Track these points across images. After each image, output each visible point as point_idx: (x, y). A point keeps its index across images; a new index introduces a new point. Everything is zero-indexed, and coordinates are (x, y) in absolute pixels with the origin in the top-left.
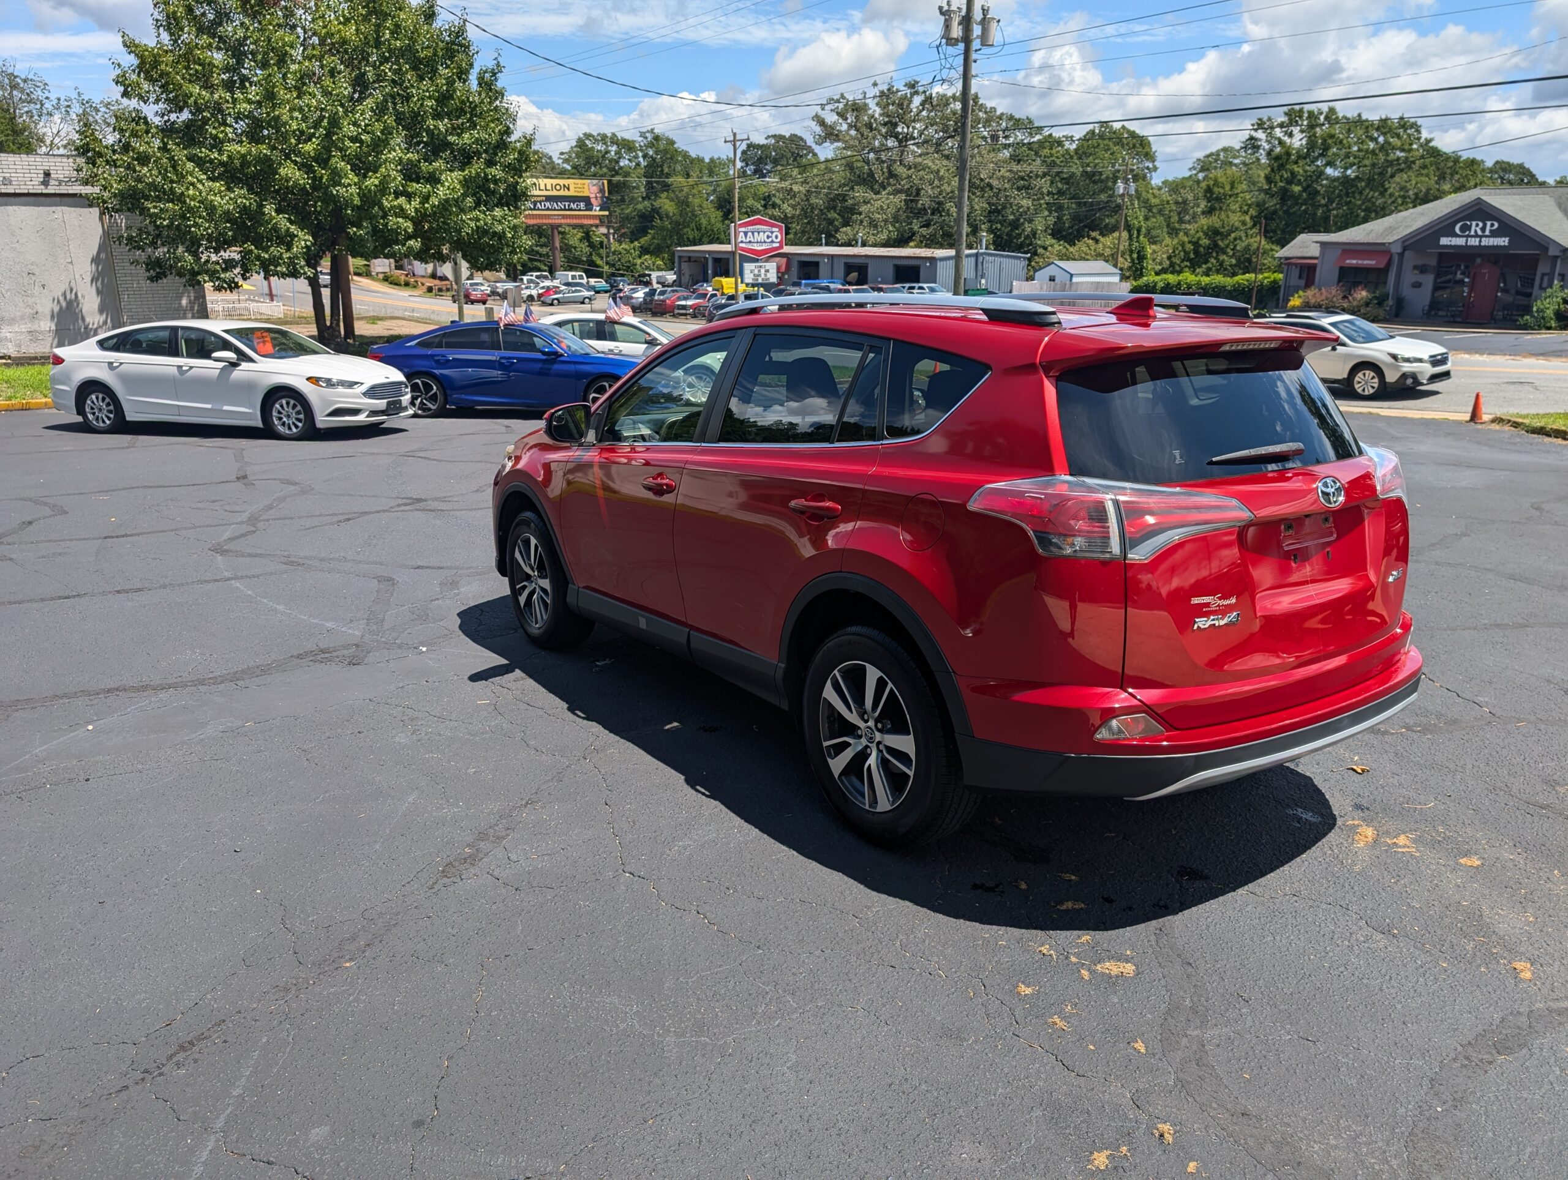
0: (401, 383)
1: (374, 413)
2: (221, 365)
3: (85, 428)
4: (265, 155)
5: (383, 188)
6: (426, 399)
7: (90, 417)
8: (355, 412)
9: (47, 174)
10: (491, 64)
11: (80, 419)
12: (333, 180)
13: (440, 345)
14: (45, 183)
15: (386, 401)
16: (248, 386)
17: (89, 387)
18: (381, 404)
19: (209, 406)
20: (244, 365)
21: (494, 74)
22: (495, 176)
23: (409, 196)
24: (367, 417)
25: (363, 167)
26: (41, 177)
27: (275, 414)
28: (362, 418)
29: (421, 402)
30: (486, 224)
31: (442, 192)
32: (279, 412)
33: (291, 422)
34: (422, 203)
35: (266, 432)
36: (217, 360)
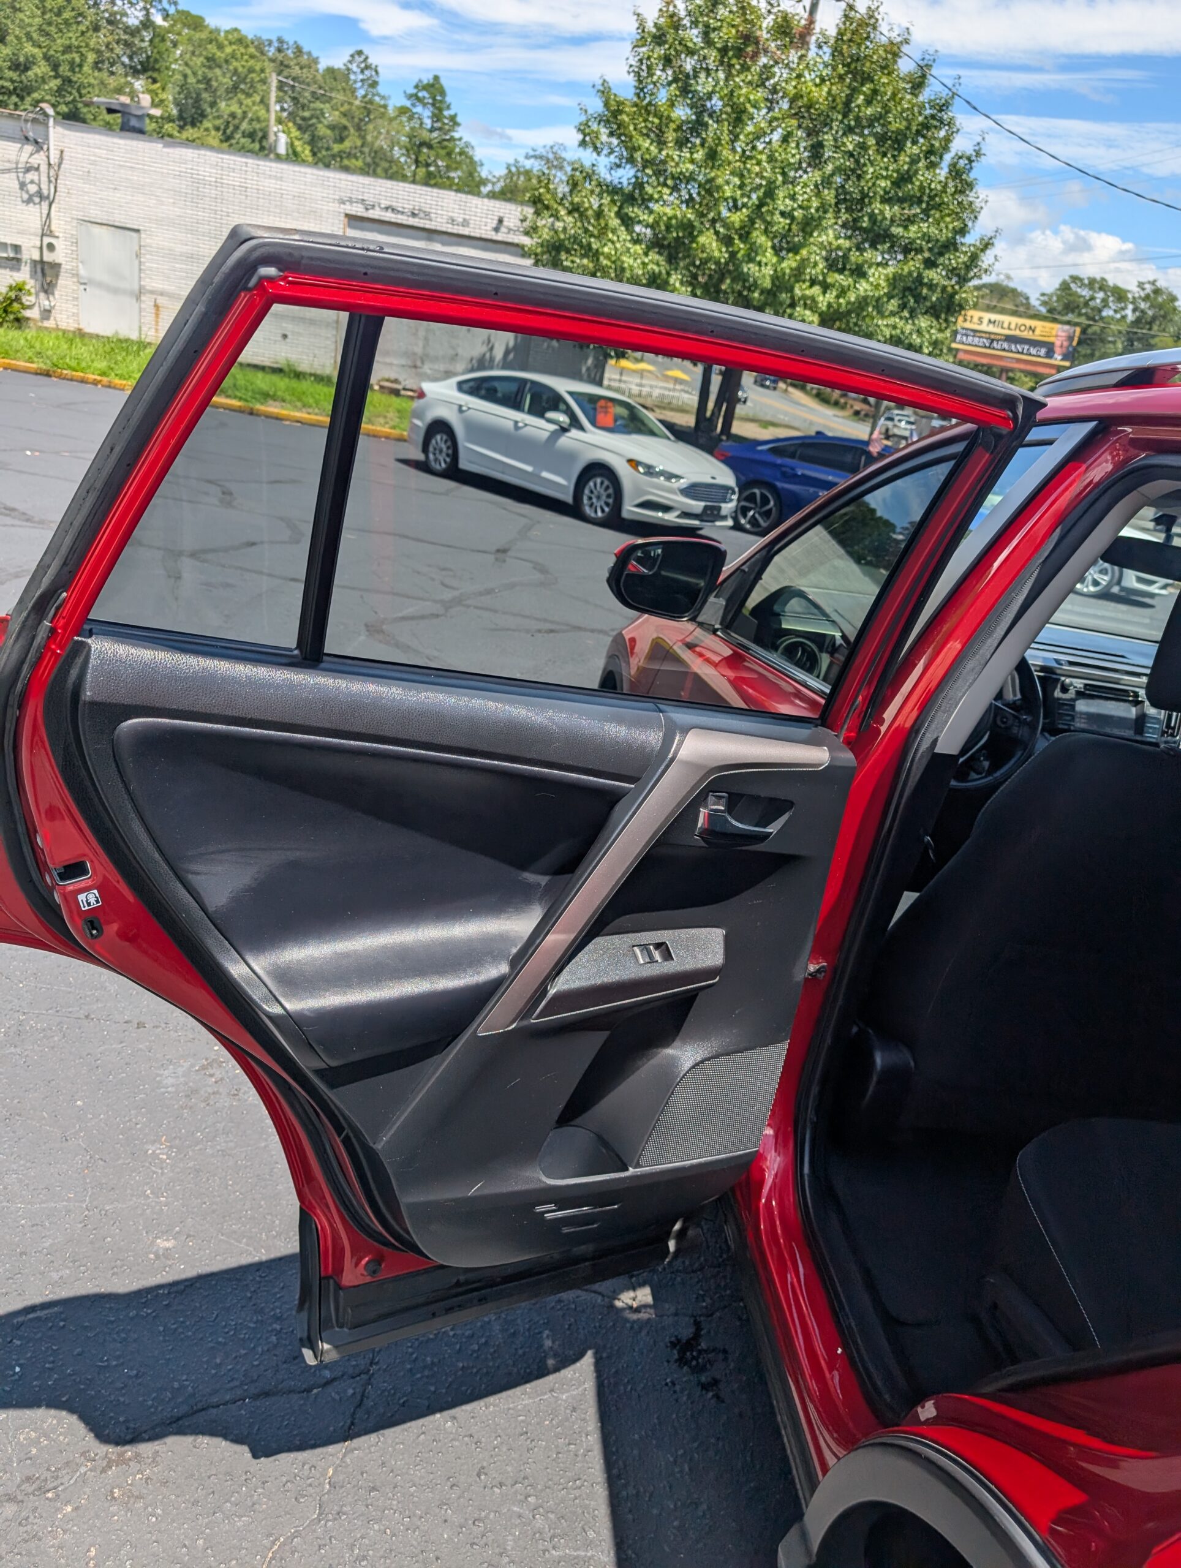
0: (726, 489)
1: (685, 515)
2: (553, 427)
3: (423, 467)
4: (689, 220)
5: (798, 274)
6: (760, 514)
7: (431, 456)
8: (666, 509)
9: (501, 221)
10: (970, 151)
11: (421, 457)
12: (749, 255)
13: (792, 456)
14: (497, 230)
15: (703, 504)
16: (570, 456)
17: (440, 427)
18: (698, 506)
19: (529, 469)
20: (574, 433)
21: (971, 161)
22: (932, 280)
23: (826, 287)
24: (678, 517)
25: (785, 245)
26: (495, 223)
27: (587, 491)
28: (671, 517)
29: (753, 516)
30: (903, 333)
31: (863, 287)
32: (592, 492)
33: (598, 505)
34: (838, 297)
35: (573, 510)
36: (549, 421)
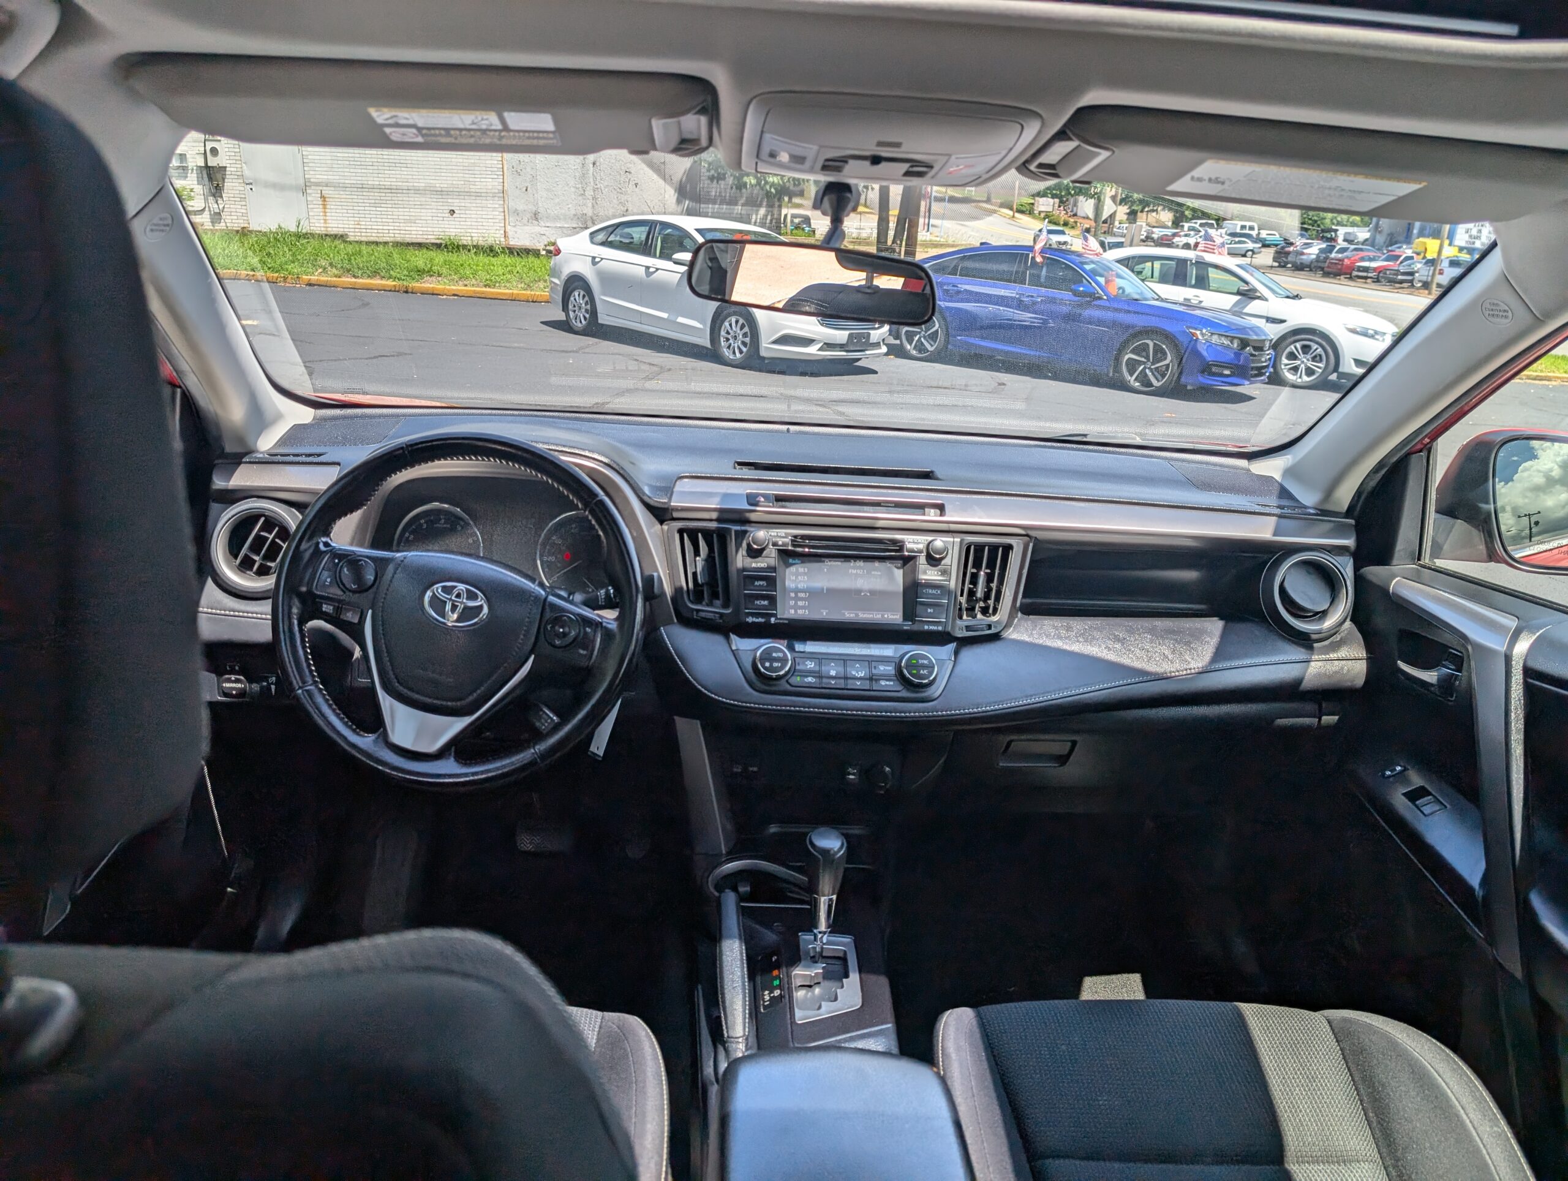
1: (829, 346)
2: (683, 269)
3: (565, 326)
7: (572, 314)
8: (808, 342)
11: (562, 316)
13: (954, 272)
15: (847, 333)
17: (575, 282)
18: (842, 335)
19: (665, 315)
24: (822, 349)
27: (723, 333)
28: (813, 350)
32: (728, 333)
33: (736, 345)
35: (712, 355)
36: (677, 262)
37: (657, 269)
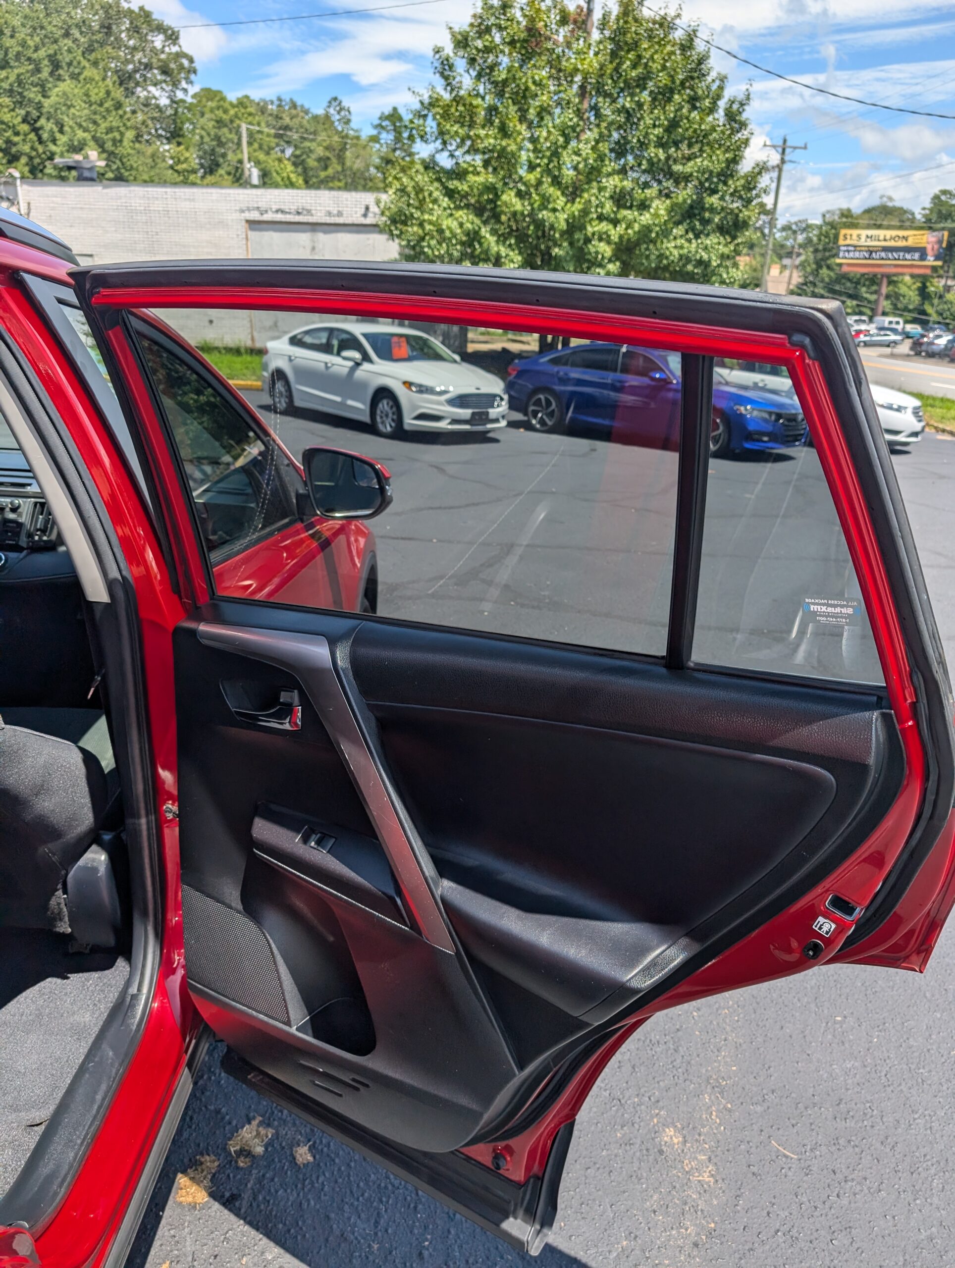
1: (455, 421)
2: (351, 364)
4: (491, 183)
5: (585, 212)
6: (547, 415)
7: (276, 400)
8: (439, 418)
9: (367, 208)
10: (741, 97)
11: (270, 401)
12: (543, 204)
14: (365, 215)
15: (469, 411)
16: (363, 385)
18: (466, 413)
19: (339, 399)
20: (366, 366)
21: (742, 104)
22: (713, 204)
23: (615, 222)
24: (450, 423)
25: (573, 192)
26: (363, 211)
27: (378, 412)
28: (443, 425)
30: (689, 252)
31: (646, 218)
32: (382, 412)
33: (387, 421)
34: (626, 229)
35: (371, 428)
36: (345, 358)
37: (333, 365)
